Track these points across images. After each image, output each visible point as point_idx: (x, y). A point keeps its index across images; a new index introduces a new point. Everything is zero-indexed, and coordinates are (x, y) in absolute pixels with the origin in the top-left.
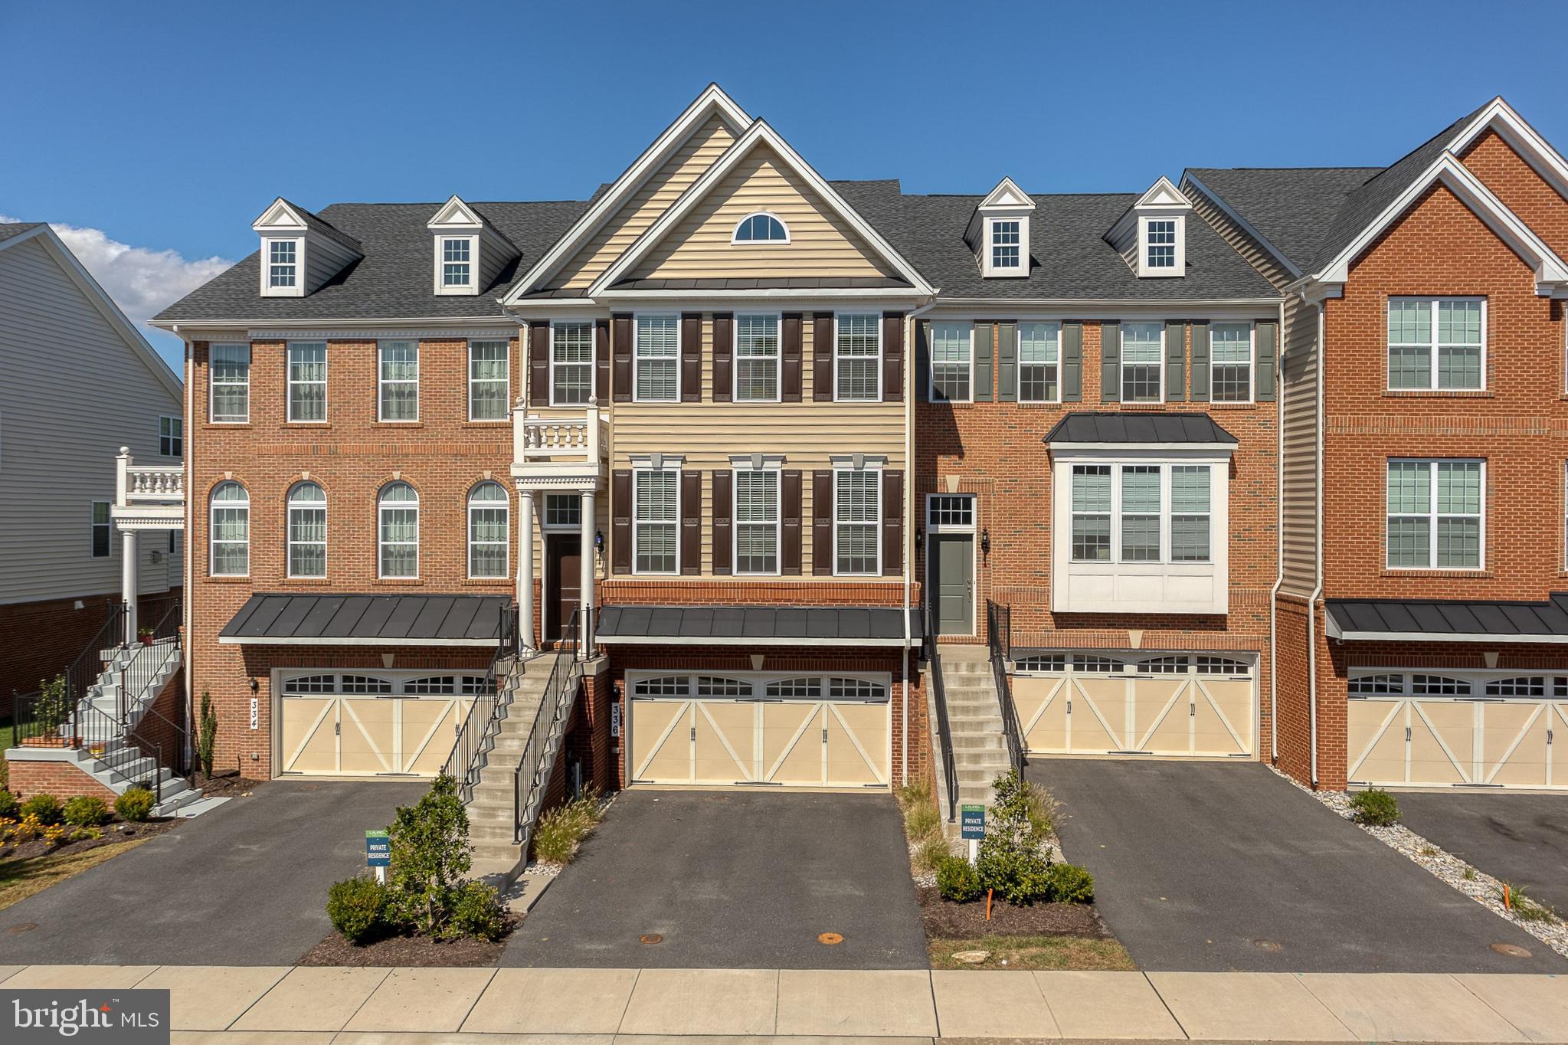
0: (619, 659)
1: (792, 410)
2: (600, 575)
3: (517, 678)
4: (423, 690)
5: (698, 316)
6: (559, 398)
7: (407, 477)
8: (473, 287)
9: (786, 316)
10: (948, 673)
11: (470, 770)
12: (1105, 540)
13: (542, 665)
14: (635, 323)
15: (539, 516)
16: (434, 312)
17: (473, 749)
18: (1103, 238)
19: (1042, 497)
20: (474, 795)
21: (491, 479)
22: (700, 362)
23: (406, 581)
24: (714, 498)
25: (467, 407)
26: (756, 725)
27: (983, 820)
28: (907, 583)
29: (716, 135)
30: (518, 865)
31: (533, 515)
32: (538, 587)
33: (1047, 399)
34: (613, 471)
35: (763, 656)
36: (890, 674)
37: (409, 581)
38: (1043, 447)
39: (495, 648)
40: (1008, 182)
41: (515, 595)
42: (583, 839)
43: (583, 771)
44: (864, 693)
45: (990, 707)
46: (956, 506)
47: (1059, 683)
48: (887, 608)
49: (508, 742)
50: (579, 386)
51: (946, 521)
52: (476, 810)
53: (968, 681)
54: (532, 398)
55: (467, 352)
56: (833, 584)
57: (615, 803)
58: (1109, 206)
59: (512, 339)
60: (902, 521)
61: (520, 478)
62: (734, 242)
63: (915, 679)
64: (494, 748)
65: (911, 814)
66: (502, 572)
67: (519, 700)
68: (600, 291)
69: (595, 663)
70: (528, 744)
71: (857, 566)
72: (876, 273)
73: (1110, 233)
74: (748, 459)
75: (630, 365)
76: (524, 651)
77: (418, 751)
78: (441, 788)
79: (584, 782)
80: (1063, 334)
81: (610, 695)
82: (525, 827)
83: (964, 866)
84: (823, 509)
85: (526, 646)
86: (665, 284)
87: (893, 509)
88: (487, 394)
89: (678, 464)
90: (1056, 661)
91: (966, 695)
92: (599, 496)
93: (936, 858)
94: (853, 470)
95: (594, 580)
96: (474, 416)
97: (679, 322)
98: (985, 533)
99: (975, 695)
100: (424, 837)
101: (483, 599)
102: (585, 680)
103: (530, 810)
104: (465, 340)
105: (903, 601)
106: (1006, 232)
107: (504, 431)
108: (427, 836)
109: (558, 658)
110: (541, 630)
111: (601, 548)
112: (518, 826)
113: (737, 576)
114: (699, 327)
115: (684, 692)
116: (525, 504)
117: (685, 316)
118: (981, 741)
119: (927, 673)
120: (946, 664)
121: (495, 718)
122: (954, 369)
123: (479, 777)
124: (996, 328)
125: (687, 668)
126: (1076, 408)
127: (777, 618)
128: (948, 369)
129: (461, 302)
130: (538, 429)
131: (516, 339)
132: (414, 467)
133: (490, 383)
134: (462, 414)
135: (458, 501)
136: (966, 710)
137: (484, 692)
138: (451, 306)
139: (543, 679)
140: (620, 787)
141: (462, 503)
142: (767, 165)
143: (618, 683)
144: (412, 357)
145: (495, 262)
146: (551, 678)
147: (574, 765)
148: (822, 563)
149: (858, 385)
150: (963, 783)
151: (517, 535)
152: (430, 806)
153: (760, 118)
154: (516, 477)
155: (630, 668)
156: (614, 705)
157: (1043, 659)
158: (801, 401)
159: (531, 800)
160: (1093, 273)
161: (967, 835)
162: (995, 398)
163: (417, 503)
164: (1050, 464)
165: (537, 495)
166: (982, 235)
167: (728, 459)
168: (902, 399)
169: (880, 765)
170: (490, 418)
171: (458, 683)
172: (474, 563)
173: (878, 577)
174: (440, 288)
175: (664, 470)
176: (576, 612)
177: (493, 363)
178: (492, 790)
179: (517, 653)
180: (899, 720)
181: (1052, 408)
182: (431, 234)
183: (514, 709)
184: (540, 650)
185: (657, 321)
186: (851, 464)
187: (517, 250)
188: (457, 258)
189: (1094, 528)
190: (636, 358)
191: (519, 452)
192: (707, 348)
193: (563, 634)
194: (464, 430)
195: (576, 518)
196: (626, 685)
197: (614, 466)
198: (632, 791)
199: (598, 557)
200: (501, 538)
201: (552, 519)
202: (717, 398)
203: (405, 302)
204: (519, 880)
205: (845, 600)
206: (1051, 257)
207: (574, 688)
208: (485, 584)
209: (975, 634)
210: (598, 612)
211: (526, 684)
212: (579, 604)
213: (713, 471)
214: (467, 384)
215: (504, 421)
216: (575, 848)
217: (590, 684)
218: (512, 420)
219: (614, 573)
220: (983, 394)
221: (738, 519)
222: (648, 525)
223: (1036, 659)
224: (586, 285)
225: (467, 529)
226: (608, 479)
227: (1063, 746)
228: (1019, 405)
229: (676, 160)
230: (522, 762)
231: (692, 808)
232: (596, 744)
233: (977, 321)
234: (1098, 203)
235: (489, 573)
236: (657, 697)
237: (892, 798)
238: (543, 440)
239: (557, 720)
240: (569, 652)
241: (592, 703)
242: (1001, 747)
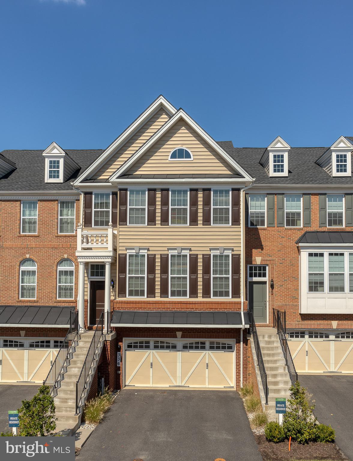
0: (121, 333)
1: (194, 229)
2: (112, 298)
3: (77, 341)
4: (37, 346)
5: (155, 190)
6: (96, 224)
7: (32, 257)
8: (61, 179)
9: (191, 190)
10: (260, 339)
11: (56, 382)
12: (322, 283)
13: (88, 336)
14: (128, 192)
15: (87, 273)
16: (44, 189)
17: (58, 372)
18: (315, 163)
19: (295, 266)
20: (58, 393)
21: (67, 258)
22: (155, 209)
23: (31, 300)
24: (161, 266)
25: (58, 228)
26: (178, 361)
27: (285, 405)
28: (242, 301)
29: (162, 117)
30: (77, 425)
31: (84, 273)
32: (86, 303)
33: (297, 226)
34: (119, 254)
35: (181, 332)
36: (235, 340)
37: (32, 300)
38: (296, 245)
39: (68, 329)
40: (279, 138)
41: (77, 306)
42: (106, 412)
43: (105, 382)
44: (224, 348)
45: (279, 354)
46: (260, 270)
47: (303, 343)
48: (234, 312)
49: (73, 369)
50: (104, 219)
51: (255, 276)
52: (59, 400)
53: (269, 343)
54: (85, 224)
55: (58, 206)
56: (211, 302)
57: (119, 395)
58: (315, 151)
59: (77, 200)
60: (240, 275)
61: (79, 256)
62: (170, 159)
63: (246, 342)
64: (67, 372)
65: (246, 400)
66: (71, 296)
67: (78, 351)
68: (114, 179)
69: (110, 335)
70: (82, 371)
71: (221, 294)
72: (229, 172)
73: (318, 161)
74: (175, 249)
75: (126, 210)
76: (80, 330)
77: (35, 372)
78: (43, 392)
79: (106, 386)
80: (303, 199)
81: (117, 349)
82: (80, 407)
83: (277, 426)
84: (206, 270)
85: (81, 328)
86: (141, 176)
87: (236, 270)
88: (66, 223)
89: (146, 251)
90: (300, 334)
91: (268, 349)
92: (113, 265)
93: (262, 421)
94: (219, 254)
95: (110, 300)
96: (61, 232)
97: (147, 193)
98: (272, 281)
99: (272, 349)
100: (34, 415)
101: (63, 308)
102: (106, 342)
103: (83, 399)
104: (57, 200)
105: (241, 309)
106: (279, 159)
107: (73, 238)
108: (36, 414)
109: (95, 333)
110: (87, 321)
111: (113, 287)
112: (77, 407)
113: (171, 298)
114: (155, 195)
115: (148, 347)
116: (81, 268)
117: (149, 190)
118: (276, 369)
119: (251, 339)
120: (259, 335)
121: (68, 359)
122: (259, 214)
123: (60, 385)
124: (276, 197)
125: (149, 337)
126: (309, 229)
127: (187, 316)
128: (256, 214)
129: (55, 185)
130: (87, 237)
131: (79, 200)
132: (35, 253)
133: (67, 218)
134: (56, 231)
135: (53, 267)
136: (269, 355)
137: (63, 347)
138: (52, 187)
139: (88, 342)
140: (121, 388)
141: (55, 268)
142: (183, 128)
143: (120, 343)
144: (35, 207)
145: (70, 170)
146: (92, 342)
147: (102, 379)
148: (206, 293)
149: (221, 218)
150: (270, 387)
151: (78, 281)
152: (38, 400)
153: (181, 108)
154: (78, 256)
155: (125, 337)
156: (118, 353)
157: (296, 333)
158: (197, 225)
159: (83, 395)
160: (313, 175)
161: (278, 412)
162: (276, 225)
163: (36, 268)
164: (299, 252)
165: (86, 264)
166: (269, 159)
167: (167, 249)
168: (239, 224)
169: (231, 378)
170: (67, 232)
171: (52, 343)
172: (60, 293)
173: (229, 299)
174: (47, 180)
175: (140, 254)
176: (103, 313)
177: (69, 210)
178: (66, 391)
179: (77, 331)
180: (239, 359)
181: (299, 230)
182: (44, 158)
183: (76, 355)
184: (87, 329)
185: (138, 192)
186: (219, 252)
187: (79, 166)
188: (54, 168)
189: (318, 279)
190: (128, 207)
191: (79, 246)
192: (158, 203)
193: (97, 323)
194: (56, 238)
195: (103, 274)
196: (123, 345)
197: (119, 252)
198: (126, 390)
199: (112, 290)
200: (71, 282)
201: (92, 274)
202: (162, 224)
203: (33, 185)
204: (78, 431)
205: (216, 309)
206: (296, 170)
207: (102, 346)
208: (64, 302)
209: (268, 323)
210: (112, 313)
211: (81, 344)
212: (104, 310)
213: (161, 254)
214: (58, 219)
215: (73, 234)
216: (102, 416)
217: (108, 343)
218: (76, 233)
219: (119, 297)
220: (271, 224)
221: (171, 274)
222: (133, 277)
223: (293, 333)
224: (107, 177)
225: (57, 279)
226: (116, 258)
227: (305, 369)
228: (285, 228)
229: (145, 127)
230: (79, 379)
231: (152, 397)
232: (111, 369)
233: (268, 194)
234: (310, 151)
235: (66, 297)
236: (137, 350)
237: (236, 393)
238: (90, 241)
239: (94, 359)
240: (100, 331)
241: (109, 352)
242: (285, 371)
